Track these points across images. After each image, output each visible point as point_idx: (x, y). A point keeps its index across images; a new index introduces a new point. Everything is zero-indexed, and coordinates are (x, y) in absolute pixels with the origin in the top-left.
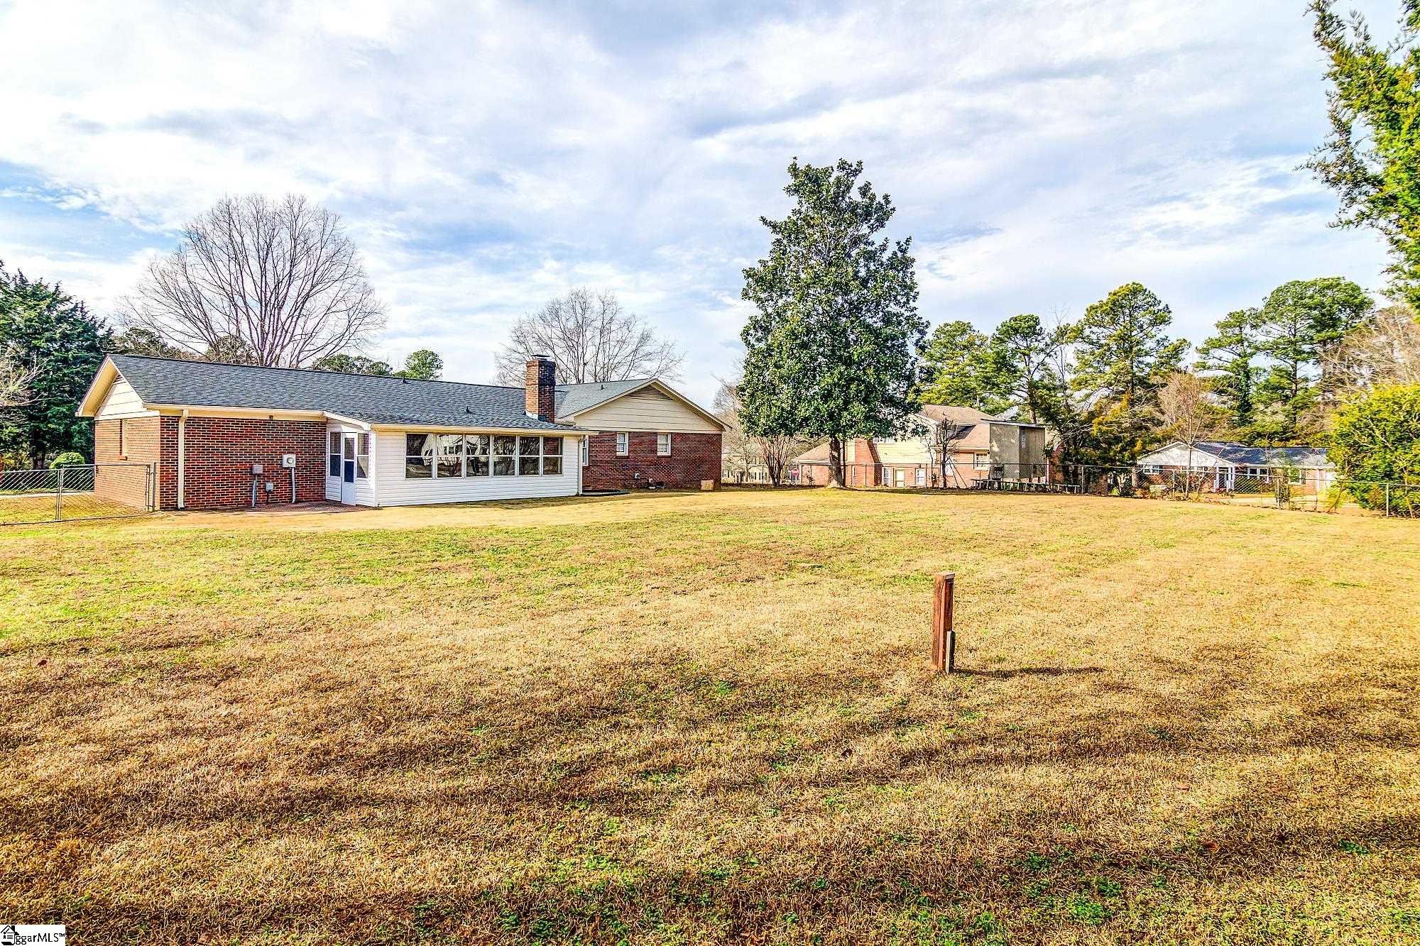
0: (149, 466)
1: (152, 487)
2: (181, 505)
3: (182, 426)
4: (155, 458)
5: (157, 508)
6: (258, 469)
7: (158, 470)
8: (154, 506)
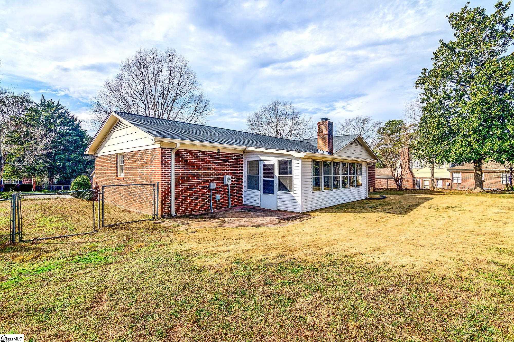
0: (154, 185)
1: (156, 200)
2: (173, 213)
3: (173, 155)
4: (157, 179)
5: (159, 216)
6: (213, 185)
7: (160, 188)
8: (157, 215)
